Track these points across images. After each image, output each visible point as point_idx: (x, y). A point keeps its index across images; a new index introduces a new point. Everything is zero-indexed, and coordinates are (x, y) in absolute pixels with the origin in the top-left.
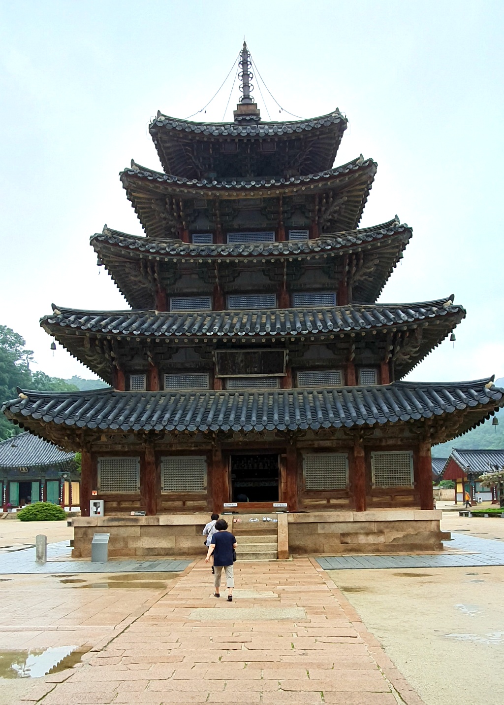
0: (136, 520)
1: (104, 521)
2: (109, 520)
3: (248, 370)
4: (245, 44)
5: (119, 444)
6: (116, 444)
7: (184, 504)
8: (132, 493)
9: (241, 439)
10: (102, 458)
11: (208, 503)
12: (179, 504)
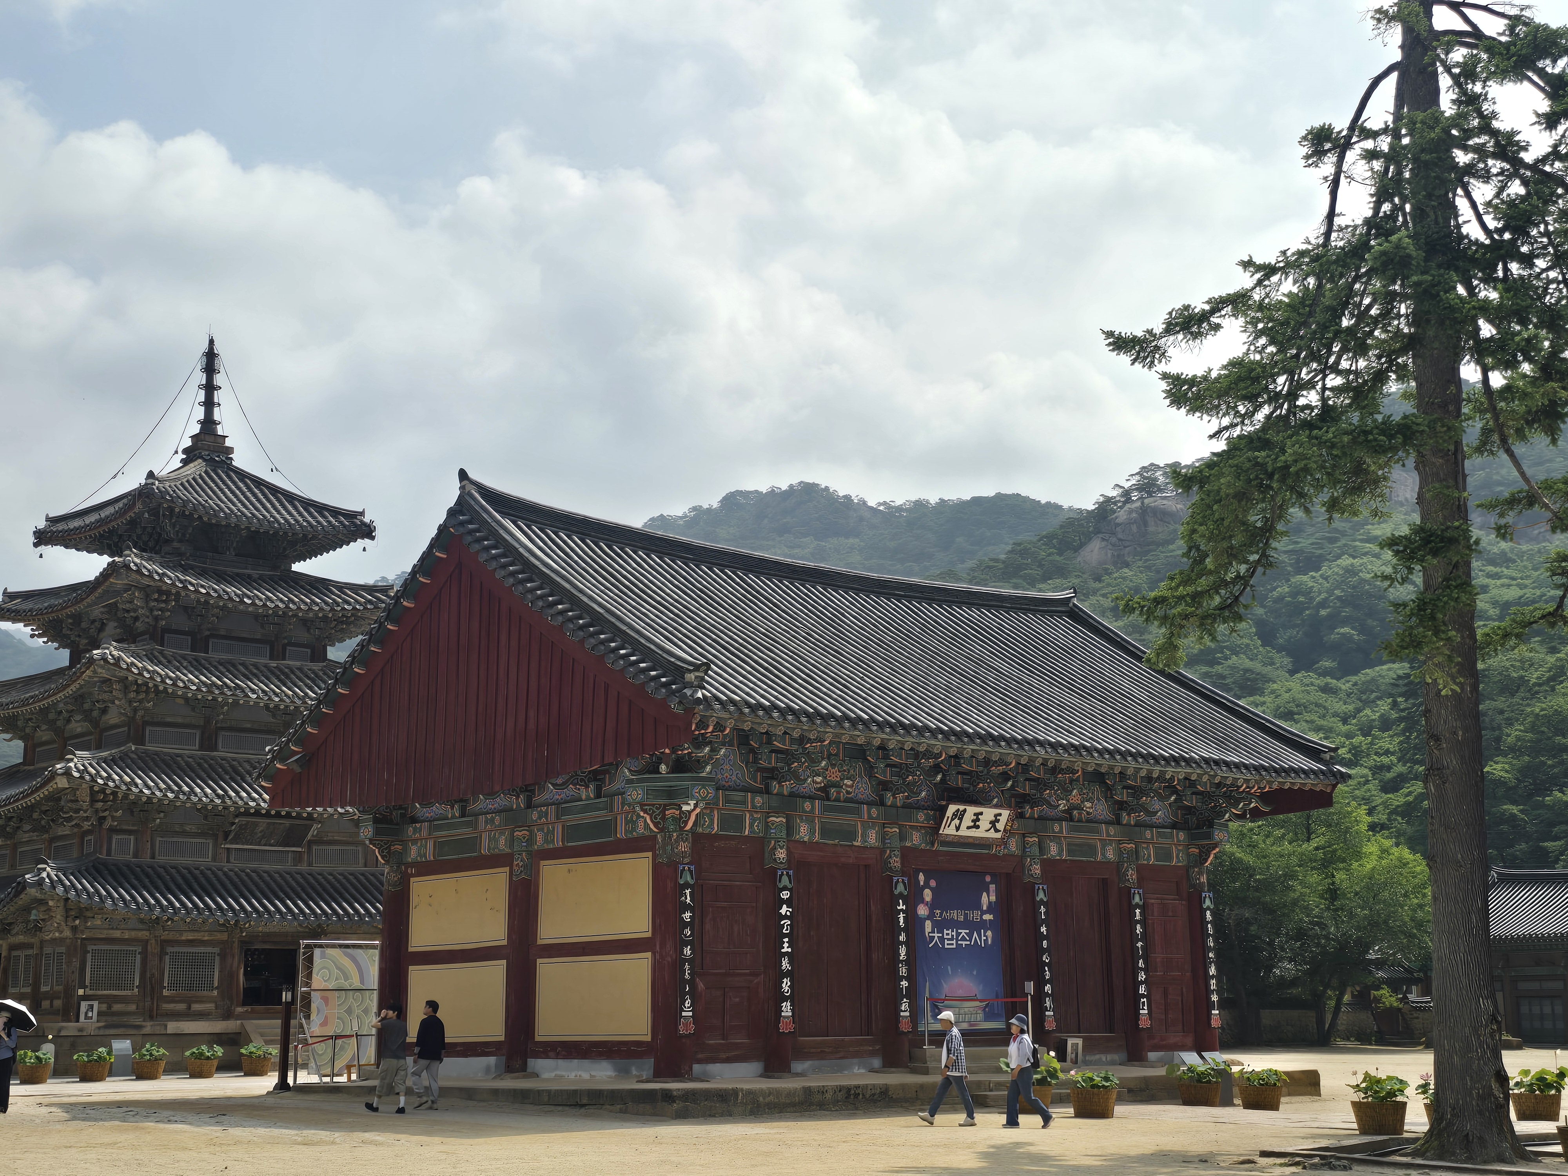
0: (139, 1027)
1: (99, 1028)
2: (106, 1027)
3: (263, 842)
4: (211, 342)
5: (117, 929)
6: (112, 929)
7: (189, 1008)
8: (129, 993)
9: (260, 929)
10: (94, 947)
11: (216, 1008)
12: (182, 1007)
